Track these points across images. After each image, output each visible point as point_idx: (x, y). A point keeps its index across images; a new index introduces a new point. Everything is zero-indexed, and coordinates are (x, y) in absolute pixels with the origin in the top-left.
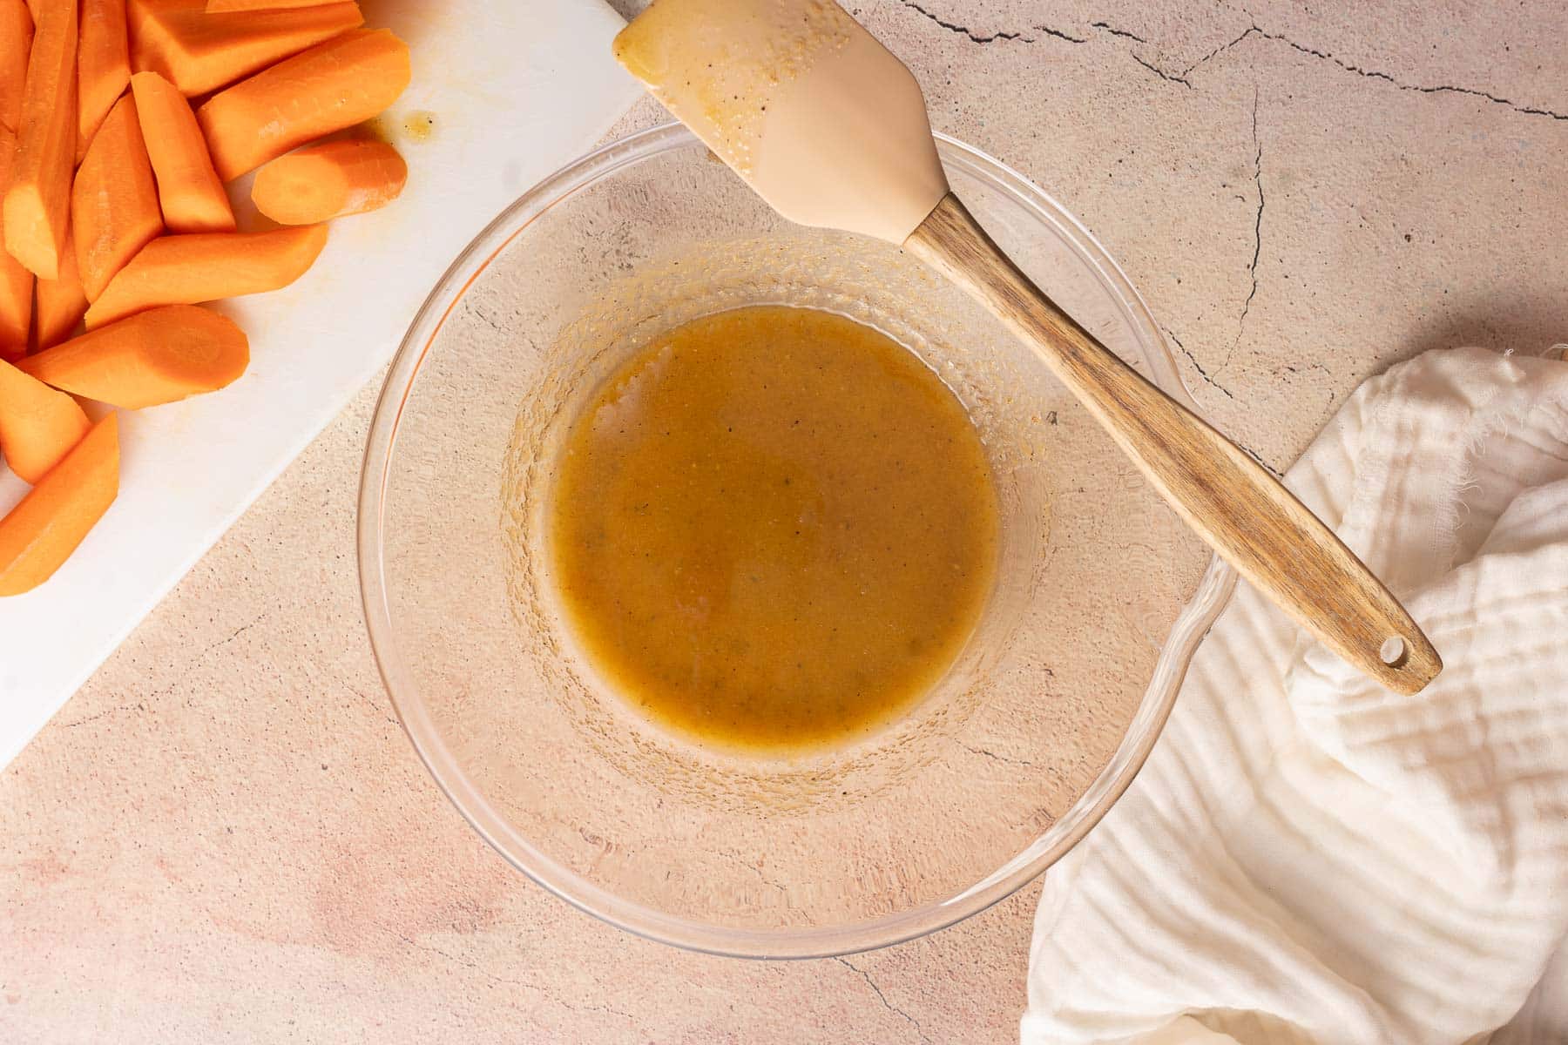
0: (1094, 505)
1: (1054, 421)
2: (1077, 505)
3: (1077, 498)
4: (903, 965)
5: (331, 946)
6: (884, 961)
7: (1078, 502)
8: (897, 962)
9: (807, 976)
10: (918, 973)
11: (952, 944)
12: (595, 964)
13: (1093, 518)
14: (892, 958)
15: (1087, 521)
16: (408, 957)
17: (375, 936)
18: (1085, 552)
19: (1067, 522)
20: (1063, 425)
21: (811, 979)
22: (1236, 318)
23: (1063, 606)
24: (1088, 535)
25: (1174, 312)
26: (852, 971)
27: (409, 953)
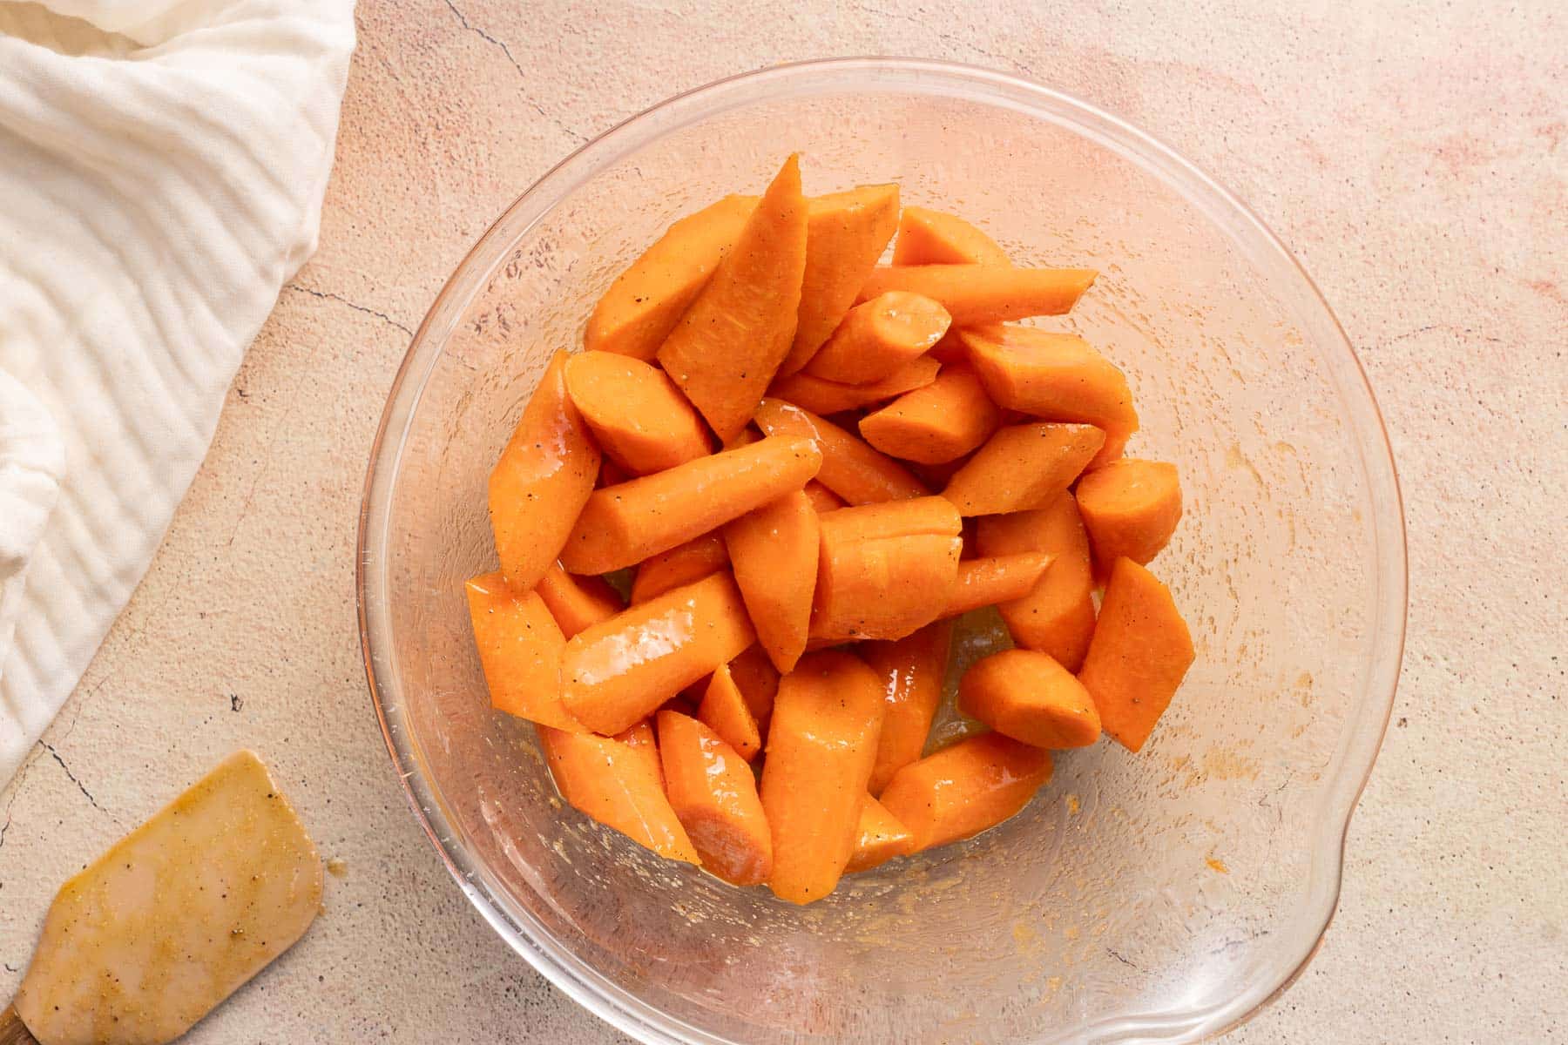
0: (188, 596)
1: (234, 699)
2: (207, 597)
3: (207, 605)
4: (420, 36)
5: (1115, 60)
6: (443, 42)
7: (206, 601)
8: (427, 41)
9: (537, 22)
10: (402, 27)
11: (361, 62)
12: (796, 38)
13: (189, 581)
14: (434, 46)
15: (196, 577)
16: (1021, 47)
17: (1062, 72)
18: (198, 540)
19: (217, 575)
20: (226, 695)
21: (532, 20)
22: (16, 823)
23: (224, 474)
24: (194, 561)
25: (92, 831)
26: (483, 30)
27: (1021, 51)
